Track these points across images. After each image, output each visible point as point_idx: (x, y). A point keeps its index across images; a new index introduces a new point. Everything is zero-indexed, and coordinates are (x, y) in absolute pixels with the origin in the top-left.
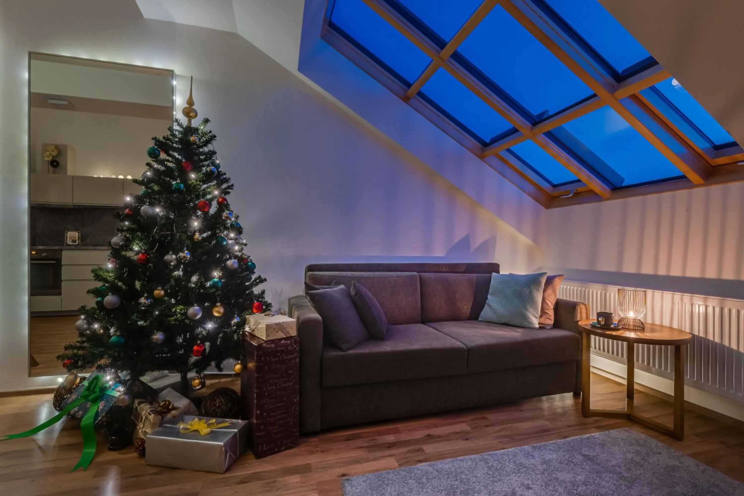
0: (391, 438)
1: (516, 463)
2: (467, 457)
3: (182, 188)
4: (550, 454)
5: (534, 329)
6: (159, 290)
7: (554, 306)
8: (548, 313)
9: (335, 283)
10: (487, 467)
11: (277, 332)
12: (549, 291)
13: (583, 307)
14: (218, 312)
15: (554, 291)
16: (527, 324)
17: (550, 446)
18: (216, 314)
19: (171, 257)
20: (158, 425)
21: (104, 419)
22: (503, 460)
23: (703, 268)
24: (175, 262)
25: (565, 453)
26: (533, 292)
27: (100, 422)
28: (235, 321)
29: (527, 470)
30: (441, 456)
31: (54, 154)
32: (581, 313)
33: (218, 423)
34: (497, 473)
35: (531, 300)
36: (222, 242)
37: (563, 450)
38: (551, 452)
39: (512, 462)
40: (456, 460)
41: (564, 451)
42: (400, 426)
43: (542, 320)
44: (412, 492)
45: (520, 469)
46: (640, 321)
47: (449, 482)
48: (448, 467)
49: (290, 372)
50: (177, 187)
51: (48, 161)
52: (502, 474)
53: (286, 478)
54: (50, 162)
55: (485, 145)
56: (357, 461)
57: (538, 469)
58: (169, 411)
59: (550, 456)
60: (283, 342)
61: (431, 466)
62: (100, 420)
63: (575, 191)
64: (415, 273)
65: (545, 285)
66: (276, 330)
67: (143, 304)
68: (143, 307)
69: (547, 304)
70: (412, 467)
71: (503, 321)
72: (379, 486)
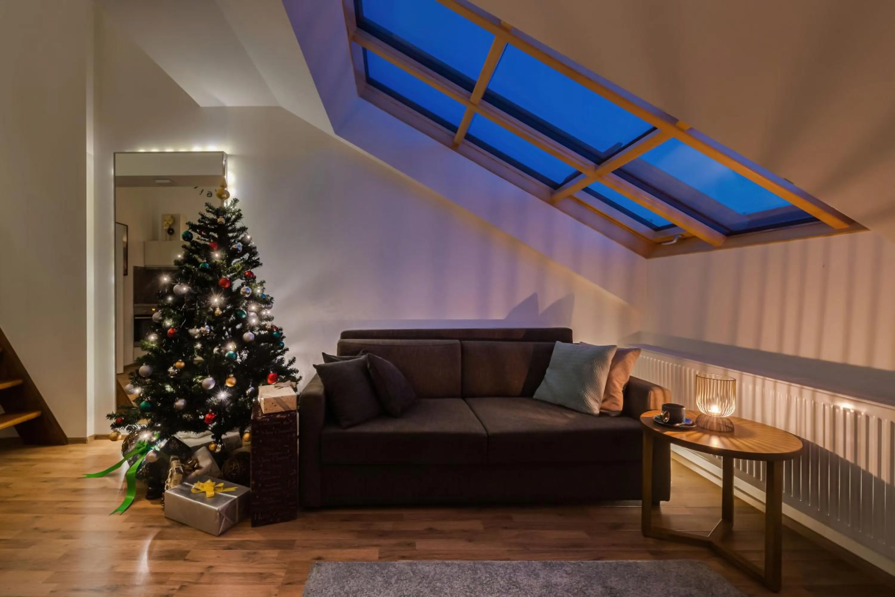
0: (388, 526)
1: (510, 579)
2: (456, 562)
3: (208, 267)
4: (561, 577)
5: (592, 415)
6: (180, 362)
7: (623, 388)
8: (614, 397)
9: (363, 352)
10: (471, 579)
11: (275, 406)
12: (618, 369)
13: (659, 392)
14: (231, 383)
15: (626, 370)
16: (584, 409)
17: (568, 566)
18: (229, 385)
19: (195, 331)
20: (178, 482)
21: (144, 471)
22: (496, 574)
23: (846, 350)
24: (198, 335)
25: (582, 579)
26: (595, 370)
27: (141, 474)
28: (249, 391)
29: (518, 592)
30: (429, 556)
31: (170, 223)
32: (655, 400)
33: (224, 487)
34: (479, 588)
35: (591, 379)
36: (241, 315)
37: (582, 574)
38: (564, 575)
39: (506, 579)
40: (442, 564)
41: (582, 576)
42: (406, 513)
43: (606, 405)
44: (373, 591)
45: (510, 589)
46: (729, 420)
47: (418, 587)
48: (427, 570)
49: (286, 446)
50: (203, 266)
51: (166, 229)
52: (485, 591)
53: (266, 551)
54: (167, 230)
55: (555, 187)
56: (340, 546)
57: (532, 593)
58: (194, 469)
59: (559, 580)
60: (278, 416)
61: (410, 565)
62: (141, 472)
63: (680, 236)
64: (457, 341)
65: (613, 361)
66: (275, 404)
67: (171, 373)
68: (171, 375)
69: (614, 386)
70: (391, 562)
71: (559, 401)
72: (344, 577)
